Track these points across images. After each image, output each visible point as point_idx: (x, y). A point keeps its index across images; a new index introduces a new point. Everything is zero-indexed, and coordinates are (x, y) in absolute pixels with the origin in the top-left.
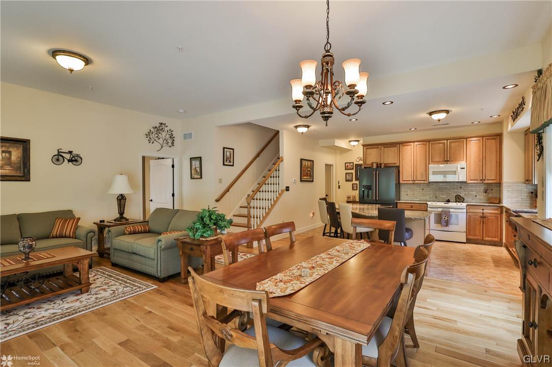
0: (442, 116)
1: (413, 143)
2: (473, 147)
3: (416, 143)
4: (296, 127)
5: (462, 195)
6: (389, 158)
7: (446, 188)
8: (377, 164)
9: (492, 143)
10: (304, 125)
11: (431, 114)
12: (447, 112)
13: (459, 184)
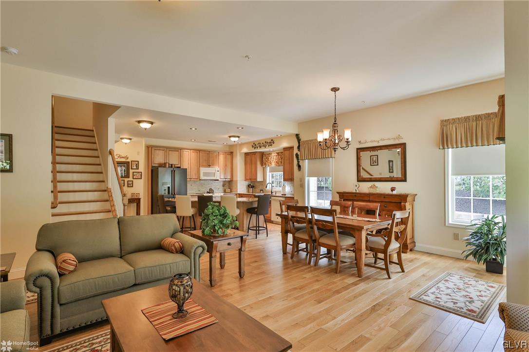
0: (236, 139)
1: (189, 151)
2: (221, 158)
3: (191, 151)
4: (139, 122)
5: (213, 188)
6: (173, 160)
7: (204, 184)
8: (169, 164)
9: (229, 157)
10: (148, 121)
11: (230, 137)
12: (239, 137)
13: (211, 181)
